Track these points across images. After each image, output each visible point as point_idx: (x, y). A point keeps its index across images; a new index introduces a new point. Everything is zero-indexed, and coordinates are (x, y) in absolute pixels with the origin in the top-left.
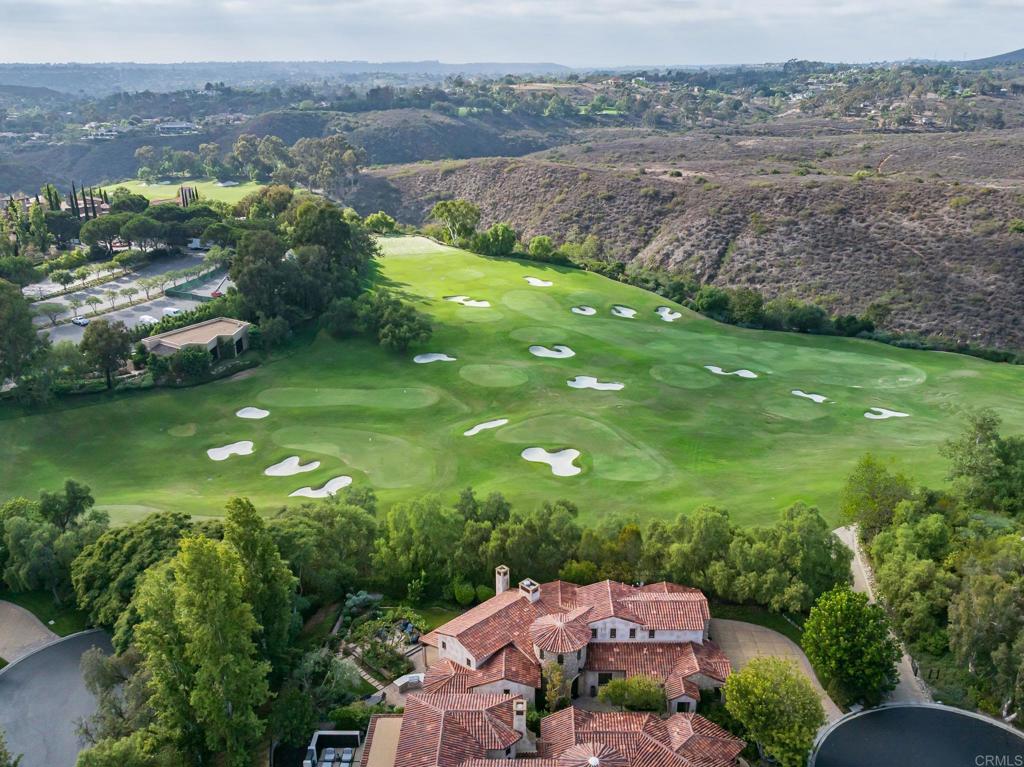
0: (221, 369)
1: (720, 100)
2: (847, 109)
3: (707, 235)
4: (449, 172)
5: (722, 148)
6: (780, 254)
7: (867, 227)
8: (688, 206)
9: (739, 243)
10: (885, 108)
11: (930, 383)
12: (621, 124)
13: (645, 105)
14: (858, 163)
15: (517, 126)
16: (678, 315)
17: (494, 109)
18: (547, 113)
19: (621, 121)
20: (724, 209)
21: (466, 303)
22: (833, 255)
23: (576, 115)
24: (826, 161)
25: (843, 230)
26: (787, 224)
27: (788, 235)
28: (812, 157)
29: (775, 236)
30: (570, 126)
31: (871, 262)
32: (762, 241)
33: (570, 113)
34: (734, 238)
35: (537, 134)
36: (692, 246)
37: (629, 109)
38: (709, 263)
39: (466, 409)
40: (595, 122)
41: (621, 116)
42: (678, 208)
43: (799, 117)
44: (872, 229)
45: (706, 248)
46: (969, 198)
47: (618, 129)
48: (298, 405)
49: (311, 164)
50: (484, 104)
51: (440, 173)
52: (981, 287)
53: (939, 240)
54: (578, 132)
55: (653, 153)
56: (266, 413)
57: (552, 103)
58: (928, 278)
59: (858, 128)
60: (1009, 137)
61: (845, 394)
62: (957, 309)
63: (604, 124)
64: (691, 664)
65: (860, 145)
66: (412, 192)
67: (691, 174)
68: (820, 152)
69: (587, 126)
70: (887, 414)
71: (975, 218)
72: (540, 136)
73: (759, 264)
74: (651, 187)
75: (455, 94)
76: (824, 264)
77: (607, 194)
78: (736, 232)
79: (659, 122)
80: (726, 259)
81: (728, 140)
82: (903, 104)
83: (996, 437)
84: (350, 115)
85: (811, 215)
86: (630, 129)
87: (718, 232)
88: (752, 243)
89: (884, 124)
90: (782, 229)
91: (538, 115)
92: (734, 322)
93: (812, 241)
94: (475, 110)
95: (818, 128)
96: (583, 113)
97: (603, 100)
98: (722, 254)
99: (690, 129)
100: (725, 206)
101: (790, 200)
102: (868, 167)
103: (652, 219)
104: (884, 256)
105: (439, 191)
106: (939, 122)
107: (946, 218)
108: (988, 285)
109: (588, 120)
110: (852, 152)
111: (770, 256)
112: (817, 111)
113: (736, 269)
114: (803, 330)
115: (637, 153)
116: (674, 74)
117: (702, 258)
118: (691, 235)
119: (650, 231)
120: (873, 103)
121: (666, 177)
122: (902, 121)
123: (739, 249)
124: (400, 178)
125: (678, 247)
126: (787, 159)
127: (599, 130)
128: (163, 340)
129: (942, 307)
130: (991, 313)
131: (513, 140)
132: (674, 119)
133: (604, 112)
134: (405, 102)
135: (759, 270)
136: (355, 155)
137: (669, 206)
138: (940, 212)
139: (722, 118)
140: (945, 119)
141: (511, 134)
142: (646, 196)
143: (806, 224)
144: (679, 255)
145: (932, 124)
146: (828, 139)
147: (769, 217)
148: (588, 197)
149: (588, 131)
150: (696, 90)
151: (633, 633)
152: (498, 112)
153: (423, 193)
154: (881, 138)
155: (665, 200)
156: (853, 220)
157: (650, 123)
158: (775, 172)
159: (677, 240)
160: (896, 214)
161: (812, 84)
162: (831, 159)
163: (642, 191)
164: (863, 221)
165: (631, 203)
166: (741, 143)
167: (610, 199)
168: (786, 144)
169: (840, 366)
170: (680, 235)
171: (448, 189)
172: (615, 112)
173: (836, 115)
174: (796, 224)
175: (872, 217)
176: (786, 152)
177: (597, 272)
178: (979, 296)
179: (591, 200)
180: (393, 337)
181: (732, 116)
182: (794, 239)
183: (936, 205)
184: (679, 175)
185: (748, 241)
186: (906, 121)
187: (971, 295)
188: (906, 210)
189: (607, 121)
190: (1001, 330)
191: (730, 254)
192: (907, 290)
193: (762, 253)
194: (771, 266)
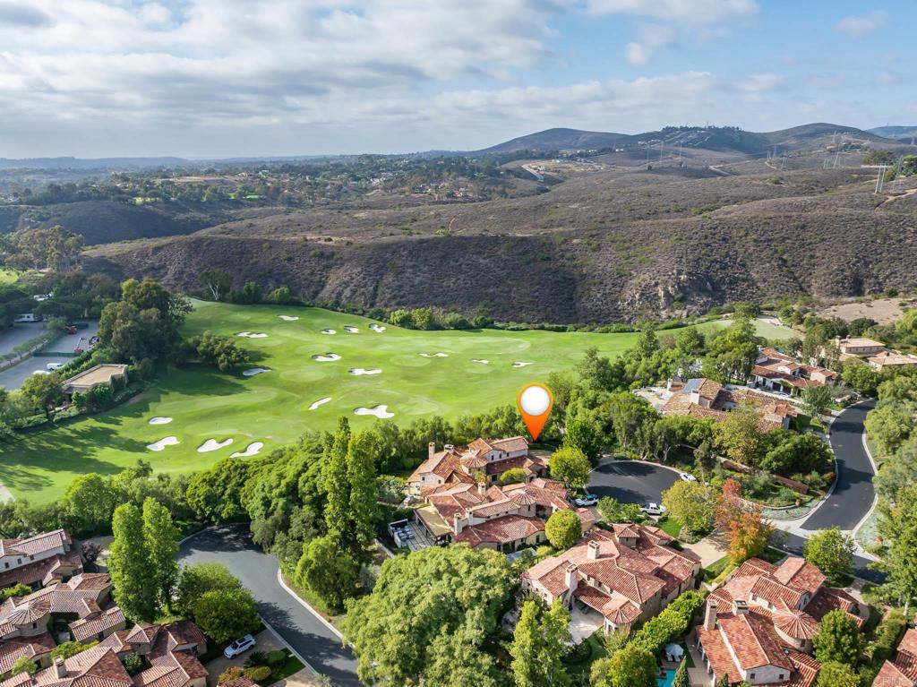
0: (120, 397)
1: (327, 185)
2: (414, 189)
3: (364, 279)
4: (158, 249)
5: (345, 219)
6: (412, 286)
7: (460, 265)
8: (345, 260)
9: (385, 281)
10: (436, 188)
11: (534, 347)
12: (263, 205)
13: (278, 191)
14: (436, 225)
15: (185, 211)
16: (383, 328)
17: (164, 198)
18: (205, 199)
19: (261, 202)
20: (371, 261)
21: (251, 336)
22: (445, 284)
23: (227, 200)
24: (414, 224)
25: (446, 268)
26: (411, 267)
27: (414, 273)
28: (406, 222)
29: (407, 275)
30: (226, 209)
31: (467, 286)
32: (399, 279)
33: (224, 199)
34: (381, 278)
35: (202, 215)
36: (355, 286)
37: (266, 194)
38: (368, 296)
39: (298, 396)
40: (243, 204)
41: (261, 199)
42: (339, 262)
43: (384, 195)
44: (463, 266)
45: (365, 286)
46: (513, 244)
47: (261, 208)
48: (190, 411)
49: (36, 250)
50: (155, 195)
51: (151, 250)
52: (531, 294)
53: (503, 269)
54: (232, 212)
55: (299, 225)
56: (170, 420)
57: (207, 192)
58: (501, 292)
59: (424, 201)
60: (517, 204)
61: (498, 358)
62: (522, 308)
63: (251, 206)
64: (529, 462)
65: (432, 213)
66: (130, 265)
67: (338, 239)
68: (410, 219)
69: (239, 208)
70: (523, 364)
71: (519, 254)
72: (206, 217)
73: (401, 293)
74: (317, 250)
75: (126, 188)
76: (441, 290)
77: (287, 256)
78: (382, 275)
79: (290, 202)
80: (379, 292)
81: (347, 214)
82: (446, 184)
83: (597, 359)
84: (40, 207)
85: (426, 260)
86: (270, 208)
87: (370, 275)
88: (394, 281)
89: (439, 198)
90: (410, 270)
91: (199, 201)
92: (416, 328)
93: (430, 276)
94: (148, 200)
95: (398, 202)
96: (233, 198)
97: (245, 188)
98: (376, 289)
99: (313, 206)
100: (371, 258)
101: (410, 252)
102: (443, 227)
103: (322, 271)
104: (474, 282)
105: (152, 263)
106: (470, 195)
107: (503, 256)
108: (535, 292)
109: (237, 204)
110: (429, 218)
111: (407, 288)
112: (395, 191)
113: (386, 298)
114: (456, 328)
115: (288, 226)
116: (287, 167)
117: (363, 293)
118: (352, 279)
119: (323, 279)
120: (428, 184)
121: (322, 242)
122: (449, 195)
123: (386, 285)
124: (117, 256)
125: (346, 288)
126: (390, 225)
127: (248, 210)
128: (73, 383)
129: (513, 307)
130: (539, 308)
131: (183, 221)
132: (300, 199)
133: (248, 197)
134: (86, 196)
135: (402, 297)
136: (78, 241)
137: (332, 261)
138: (499, 253)
139: (333, 198)
140: (474, 193)
141: (181, 216)
142: (315, 256)
143: (425, 266)
144: (347, 293)
145: (467, 196)
146: (411, 210)
147: (400, 263)
148: (274, 259)
149: (239, 211)
150: (307, 178)
151: (500, 456)
152: (167, 201)
153: (140, 266)
154: (443, 208)
155: (329, 258)
156: (451, 262)
157: (283, 204)
158: (391, 235)
159: (344, 283)
160: (475, 256)
161: (382, 171)
162: (418, 223)
163: (312, 253)
164: (457, 262)
165: (305, 261)
166: (356, 216)
167: (290, 259)
168: (387, 215)
169: (486, 344)
170: (346, 279)
171: (160, 261)
172: (256, 197)
173: (407, 193)
174: (418, 266)
175: (461, 259)
176: (387, 220)
177: (323, 307)
178: (531, 299)
179: (277, 261)
180: (228, 361)
181: (339, 196)
182: (418, 276)
183: (496, 248)
184: (330, 240)
185: (391, 280)
186: (451, 195)
187: (528, 299)
188: (480, 253)
189: (252, 203)
190: (547, 316)
191: (381, 289)
192: (492, 300)
193: (401, 287)
194: (409, 294)
